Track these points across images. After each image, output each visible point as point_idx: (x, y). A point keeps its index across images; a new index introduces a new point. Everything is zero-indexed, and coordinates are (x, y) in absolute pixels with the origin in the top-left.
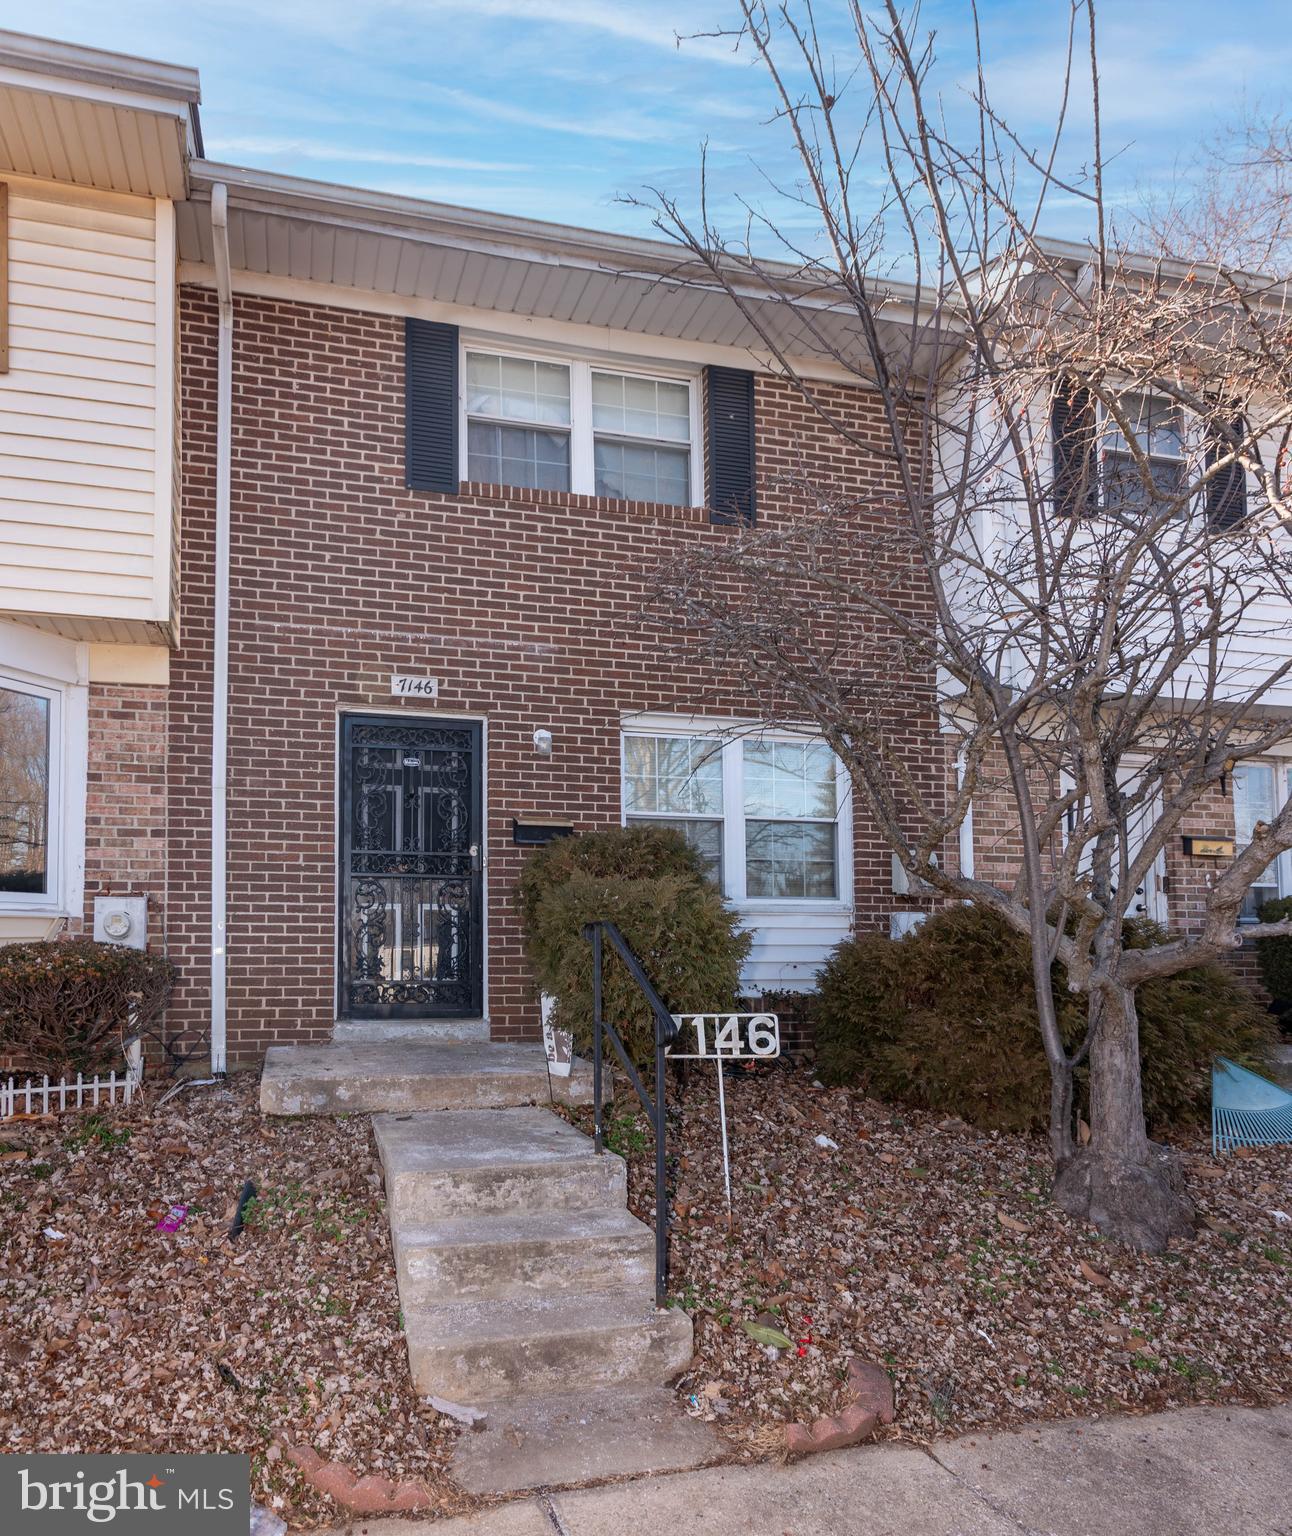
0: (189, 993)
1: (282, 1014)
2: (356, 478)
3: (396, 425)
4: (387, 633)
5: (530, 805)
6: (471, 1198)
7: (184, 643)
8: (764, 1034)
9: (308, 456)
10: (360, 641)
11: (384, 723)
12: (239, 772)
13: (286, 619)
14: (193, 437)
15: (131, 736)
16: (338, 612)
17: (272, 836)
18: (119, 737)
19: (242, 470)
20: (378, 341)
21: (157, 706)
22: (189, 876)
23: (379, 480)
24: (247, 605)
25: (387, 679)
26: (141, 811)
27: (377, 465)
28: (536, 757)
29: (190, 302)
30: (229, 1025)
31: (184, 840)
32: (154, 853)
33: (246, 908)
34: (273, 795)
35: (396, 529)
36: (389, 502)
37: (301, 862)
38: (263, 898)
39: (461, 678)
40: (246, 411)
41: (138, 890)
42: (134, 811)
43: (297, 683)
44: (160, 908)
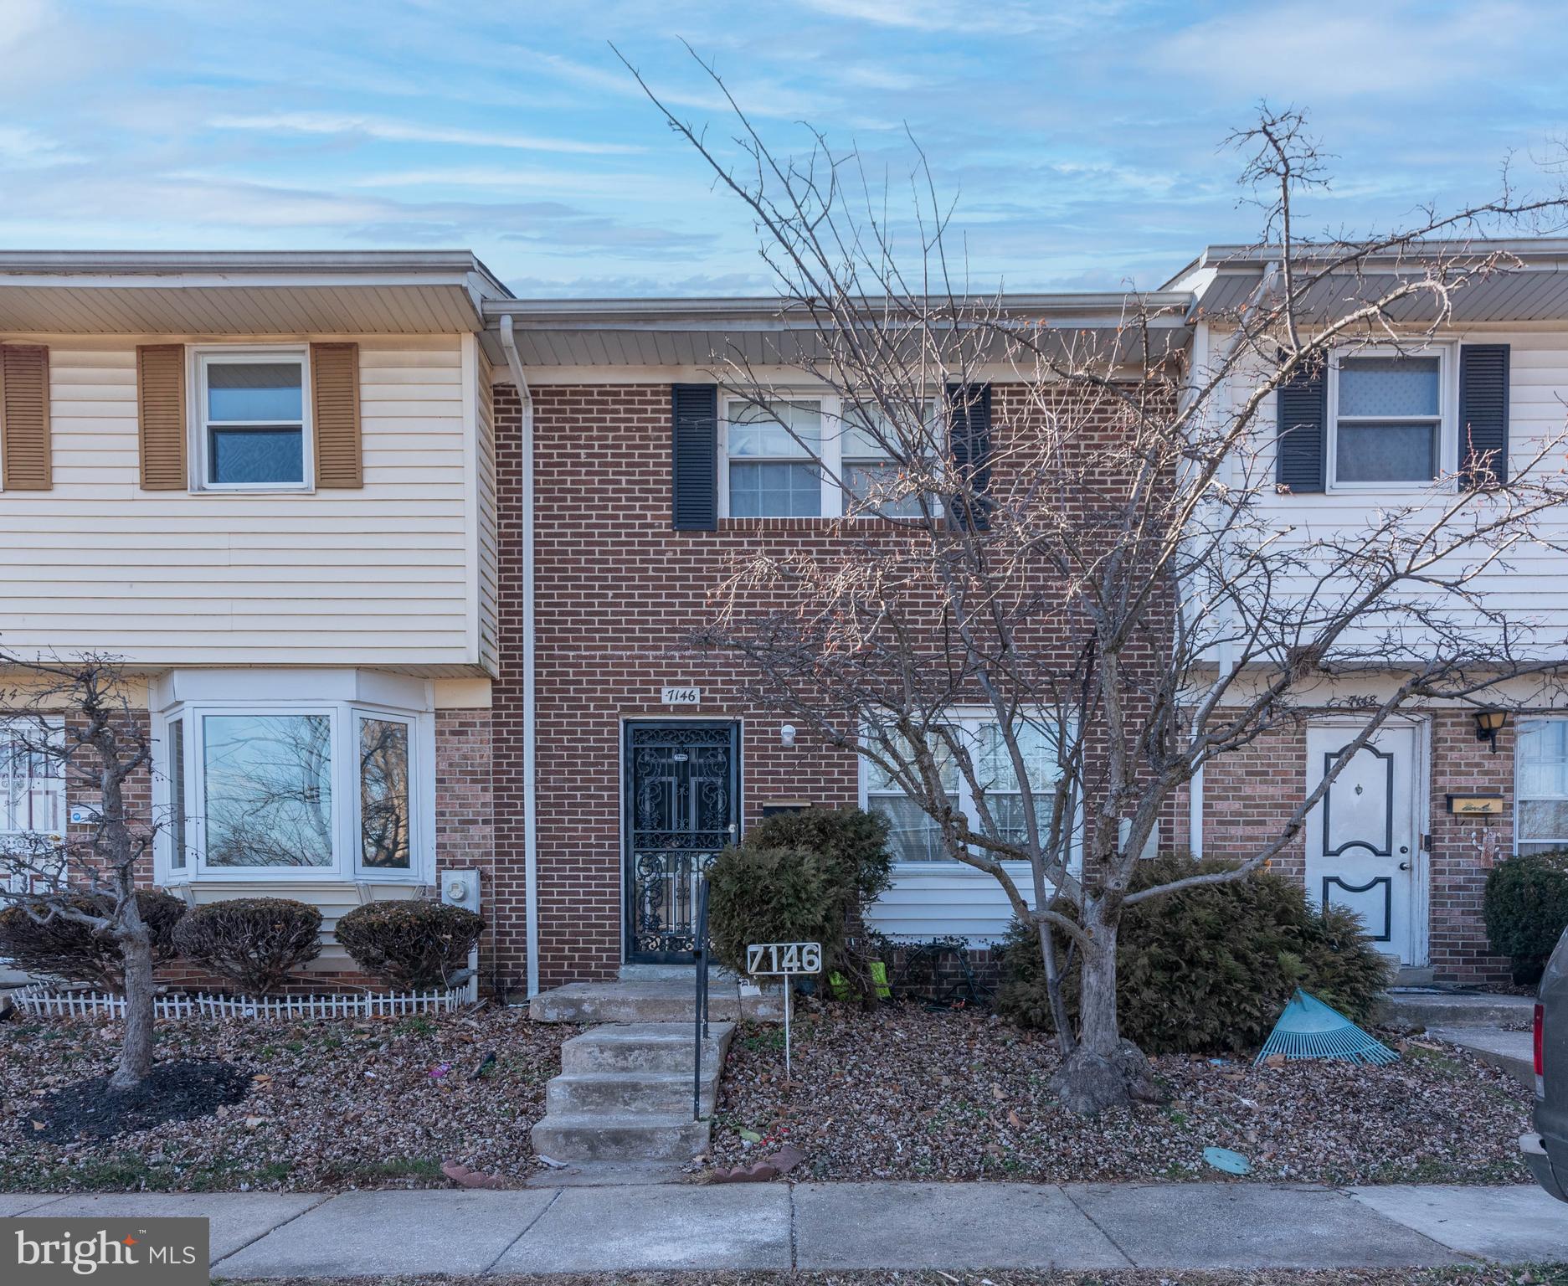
0: (512, 942)
1: (581, 958)
2: (632, 526)
3: (665, 477)
4: (658, 653)
5: (779, 789)
6: (612, 1061)
7: (502, 674)
8: (812, 957)
9: (594, 513)
10: (637, 661)
11: (658, 726)
12: (545, 772)
13: (578, 648)
14: (506, 508)
15: (466, 748)
16: (620, 639)
17: (570, 821)
18: (458, 750)
19: (542, 531)
20: (649, 407)
21: (484, 725)
22: (510, 854)
23: (651, 526)
24: (549, 639)
25: (658, 691)
26: (474, 805)
27: (649, 514)
28: (783, 749)
29: (501, 398)
30: (540, 966)
31: (506, 826)
32: (484, 837)
33: (552, 878)
34: (570, 789)
35: (665, 565)
36: (659, 544)
37: (593, 841)
38: (564, 870)
39: (720, 686)
40: (545, 482)
41: (474, 864)
42: (469, 806)
43: (588, 699)
44: (490, 878)
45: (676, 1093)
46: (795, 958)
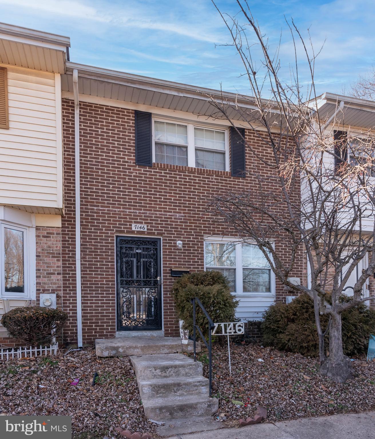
0: (70, 323)
1: (100, 329)
2: (120, 161)
3: (132, 144)
4: (130, 211)
5: (176, 264)
6: (160, 374)
7: (66, 214)
8: (240, 328)
9: (104, 154)
10: (122, 213)
11: (130, 239)
12: (84, 255)
13: (98, 206)
14: (67, 148)
15: (50, 243)
16: (115, 204)
17: (95, 274)
18: (46, 244)
19: (83, 159)
20: (126, 117)
21: (58, 234)
22: (69, 287)
23: (127, 162)
24: (86, 202)
25: (131, 225)
26: (53, 267)
27: (126, 157)
28: (178, 249)
29: (65, 104)
30: (83, 333)
31: (67, 276)
32: (58, 280)
33: (87, 297)
34: (95, 261)
35: (133, 178)
36: (130, 169)
37: (104, 282)
38: (93, 294)
39: (154, 225)
40: (84, 140)
41: (53, 291)
42: (51, 267)
43: (102, 226)
44: (61, 297)
45: (195, 386)
46: (232, 328)
